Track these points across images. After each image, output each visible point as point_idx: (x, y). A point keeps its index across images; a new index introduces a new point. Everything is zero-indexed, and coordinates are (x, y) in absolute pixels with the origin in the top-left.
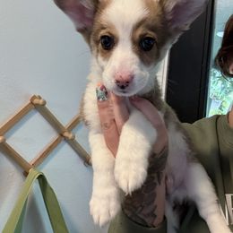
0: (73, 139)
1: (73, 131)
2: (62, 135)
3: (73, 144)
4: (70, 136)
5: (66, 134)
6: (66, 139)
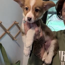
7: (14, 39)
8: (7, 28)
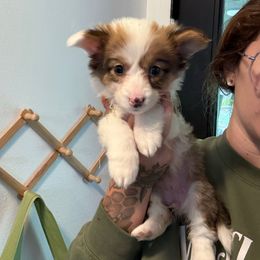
0: (70, 155)
1: (70, 145)
2: (57, 151)
3: (70, 160)
4: (67, 152)
5: (62, 150)
6: (63, 156)
7: (91, 177)
8: (60, 135)
